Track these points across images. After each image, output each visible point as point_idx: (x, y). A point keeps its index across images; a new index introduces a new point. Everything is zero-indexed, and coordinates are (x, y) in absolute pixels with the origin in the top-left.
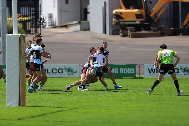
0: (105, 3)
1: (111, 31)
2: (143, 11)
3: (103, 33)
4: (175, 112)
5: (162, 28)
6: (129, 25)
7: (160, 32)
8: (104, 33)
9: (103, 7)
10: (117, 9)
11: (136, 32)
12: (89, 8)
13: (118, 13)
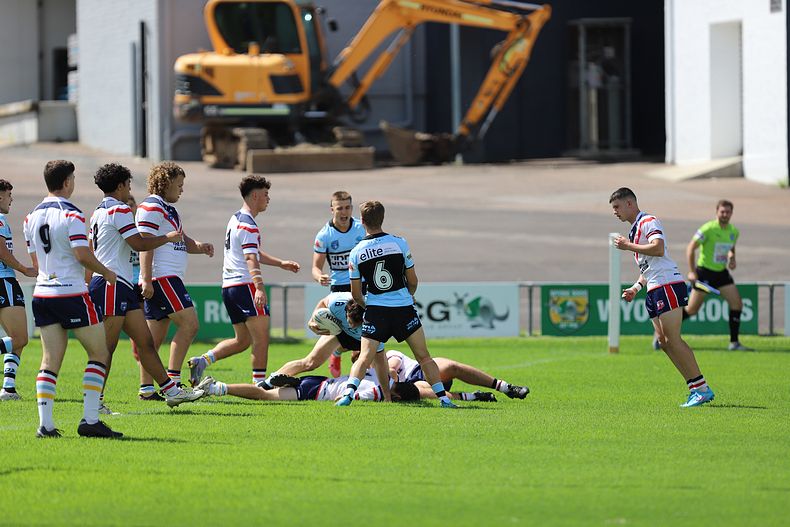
0: (143, 26)
1: (167, 146)
2: (301, 63)
3: (136, 154)
4: (432, 483)
5: (379, 133)
6: (245, 121)
7: (371, 150)
8: (139, 150)
9: (134, 46)
10: (194, 51)
11: (272, 147)
12: (77, 48)
13: (197, 72)
